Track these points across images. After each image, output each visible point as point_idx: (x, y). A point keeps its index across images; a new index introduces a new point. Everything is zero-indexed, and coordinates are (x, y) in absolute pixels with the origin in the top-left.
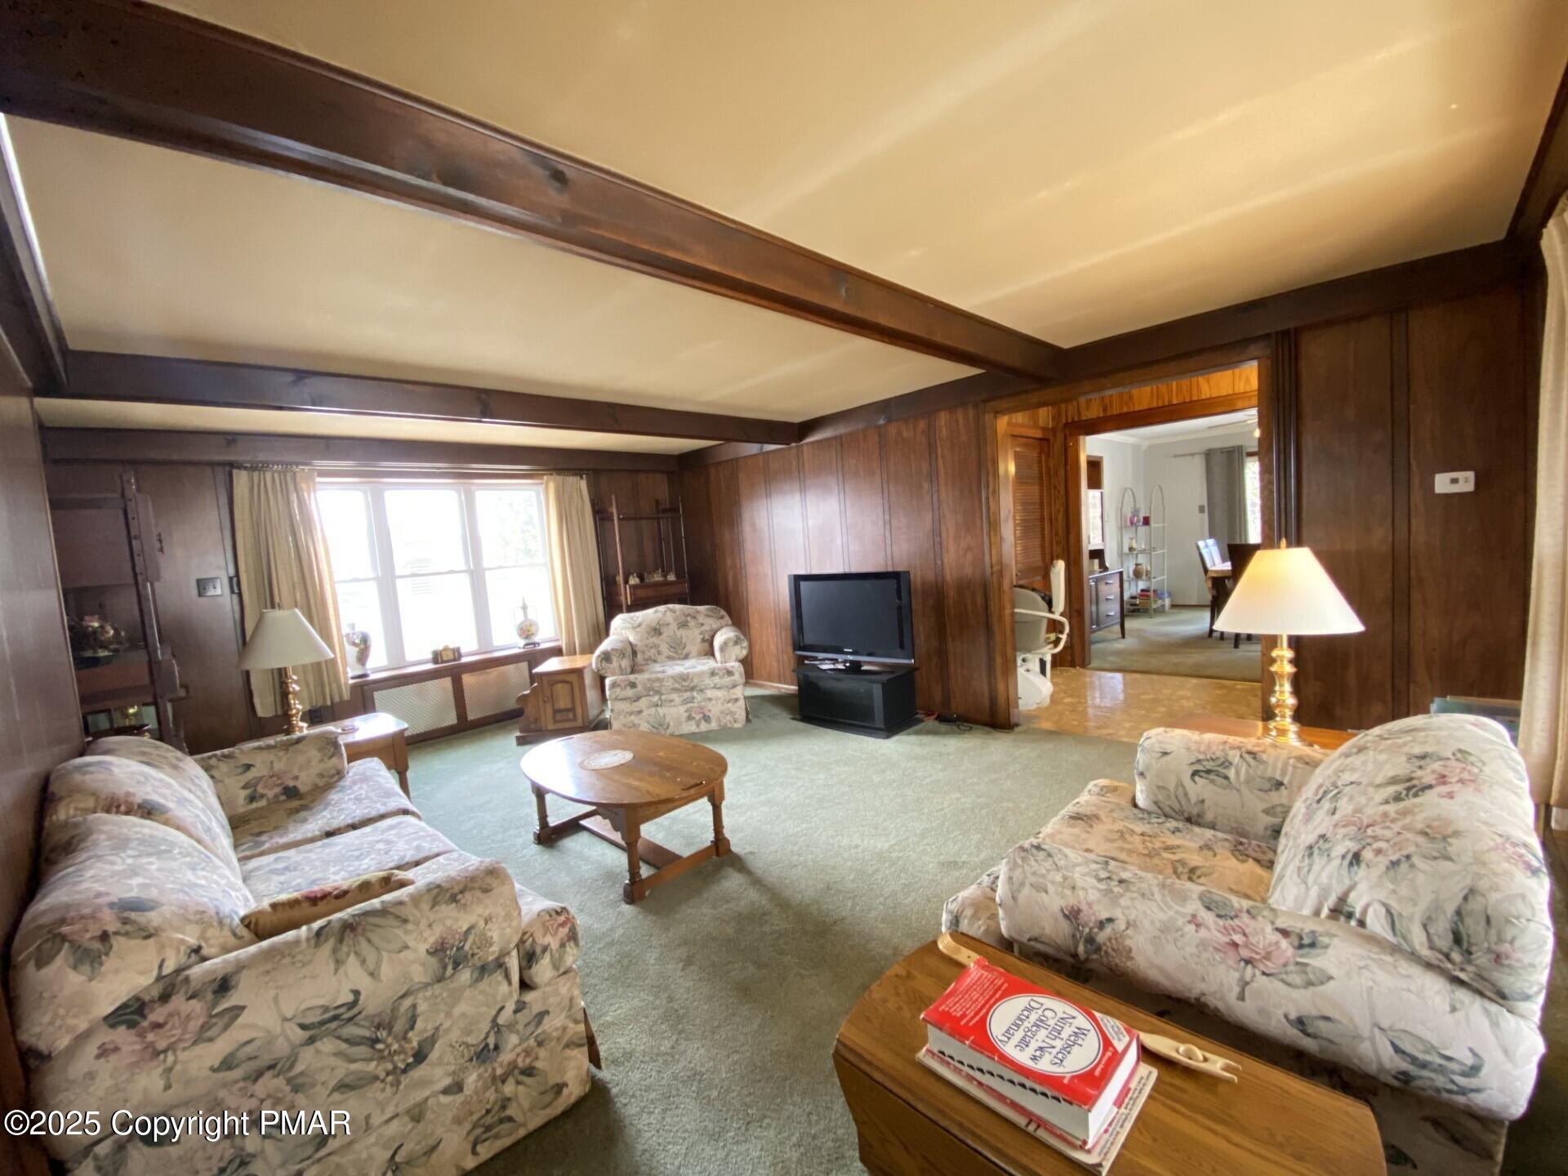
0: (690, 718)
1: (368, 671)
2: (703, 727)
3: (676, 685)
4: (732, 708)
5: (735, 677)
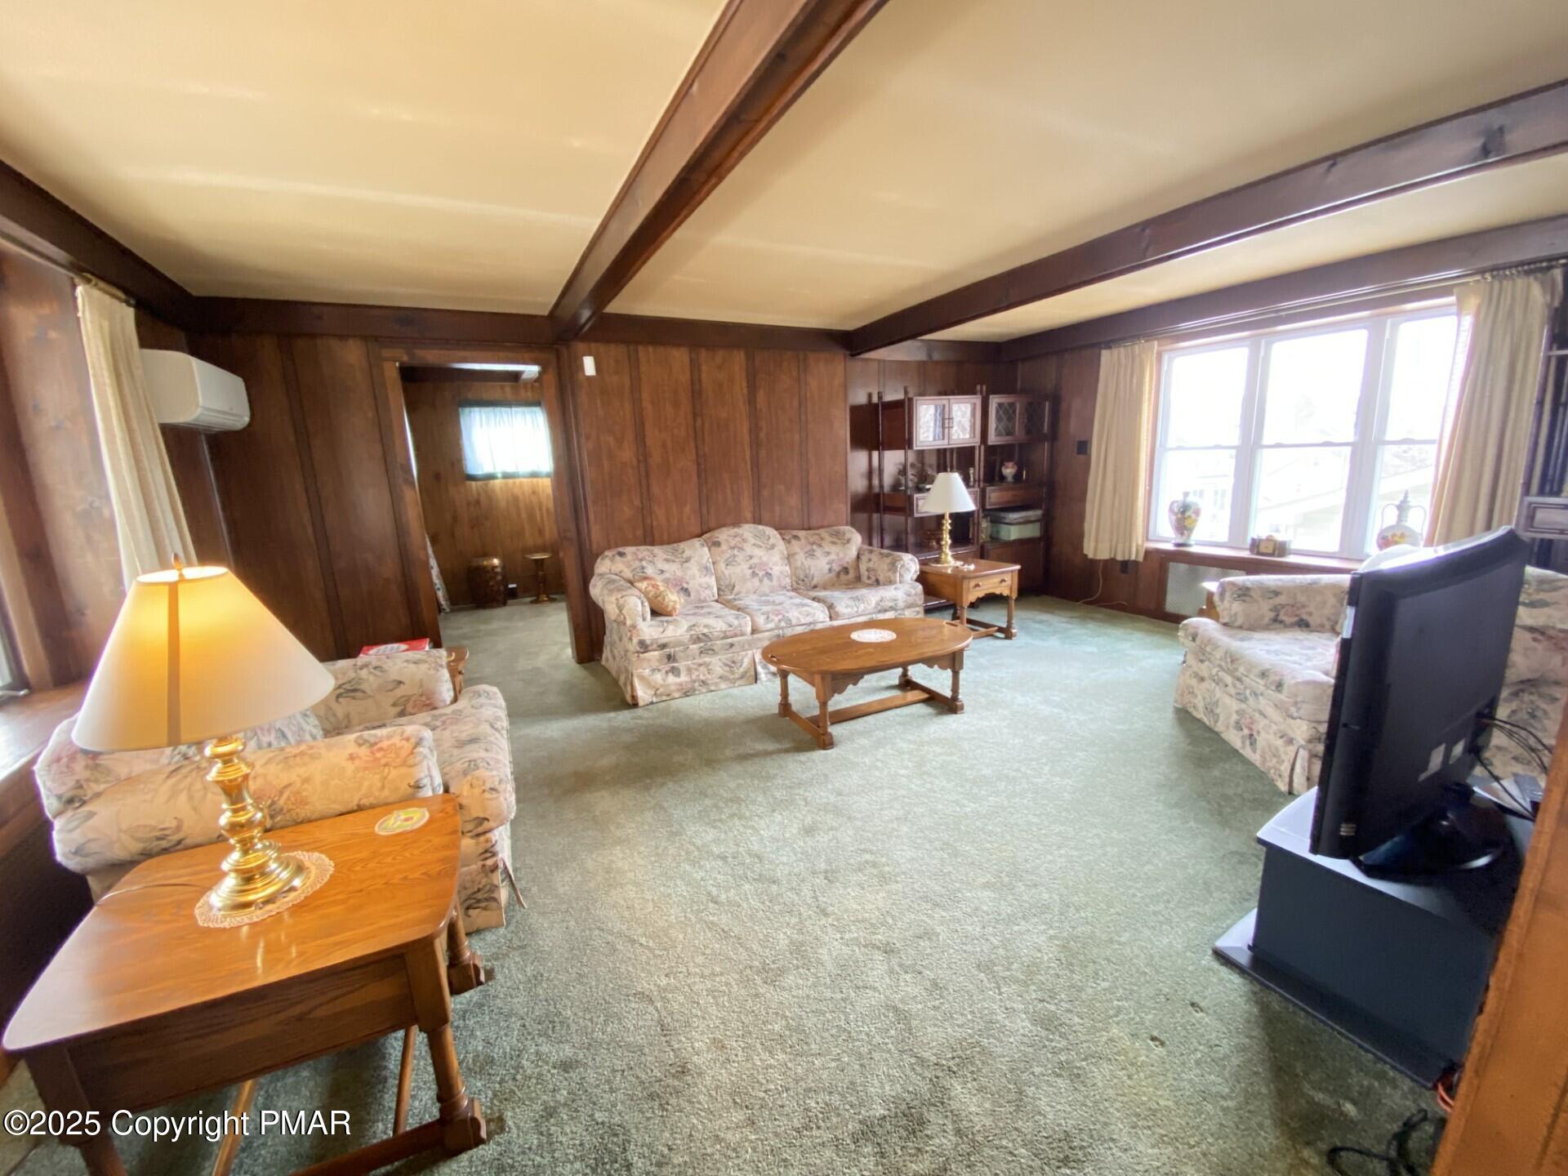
0: (1238, 726)
1: (1192, 542)
2: (1247, 752)
3: (1223, 664)
4: (1282, 749)
5: (1282, 697)
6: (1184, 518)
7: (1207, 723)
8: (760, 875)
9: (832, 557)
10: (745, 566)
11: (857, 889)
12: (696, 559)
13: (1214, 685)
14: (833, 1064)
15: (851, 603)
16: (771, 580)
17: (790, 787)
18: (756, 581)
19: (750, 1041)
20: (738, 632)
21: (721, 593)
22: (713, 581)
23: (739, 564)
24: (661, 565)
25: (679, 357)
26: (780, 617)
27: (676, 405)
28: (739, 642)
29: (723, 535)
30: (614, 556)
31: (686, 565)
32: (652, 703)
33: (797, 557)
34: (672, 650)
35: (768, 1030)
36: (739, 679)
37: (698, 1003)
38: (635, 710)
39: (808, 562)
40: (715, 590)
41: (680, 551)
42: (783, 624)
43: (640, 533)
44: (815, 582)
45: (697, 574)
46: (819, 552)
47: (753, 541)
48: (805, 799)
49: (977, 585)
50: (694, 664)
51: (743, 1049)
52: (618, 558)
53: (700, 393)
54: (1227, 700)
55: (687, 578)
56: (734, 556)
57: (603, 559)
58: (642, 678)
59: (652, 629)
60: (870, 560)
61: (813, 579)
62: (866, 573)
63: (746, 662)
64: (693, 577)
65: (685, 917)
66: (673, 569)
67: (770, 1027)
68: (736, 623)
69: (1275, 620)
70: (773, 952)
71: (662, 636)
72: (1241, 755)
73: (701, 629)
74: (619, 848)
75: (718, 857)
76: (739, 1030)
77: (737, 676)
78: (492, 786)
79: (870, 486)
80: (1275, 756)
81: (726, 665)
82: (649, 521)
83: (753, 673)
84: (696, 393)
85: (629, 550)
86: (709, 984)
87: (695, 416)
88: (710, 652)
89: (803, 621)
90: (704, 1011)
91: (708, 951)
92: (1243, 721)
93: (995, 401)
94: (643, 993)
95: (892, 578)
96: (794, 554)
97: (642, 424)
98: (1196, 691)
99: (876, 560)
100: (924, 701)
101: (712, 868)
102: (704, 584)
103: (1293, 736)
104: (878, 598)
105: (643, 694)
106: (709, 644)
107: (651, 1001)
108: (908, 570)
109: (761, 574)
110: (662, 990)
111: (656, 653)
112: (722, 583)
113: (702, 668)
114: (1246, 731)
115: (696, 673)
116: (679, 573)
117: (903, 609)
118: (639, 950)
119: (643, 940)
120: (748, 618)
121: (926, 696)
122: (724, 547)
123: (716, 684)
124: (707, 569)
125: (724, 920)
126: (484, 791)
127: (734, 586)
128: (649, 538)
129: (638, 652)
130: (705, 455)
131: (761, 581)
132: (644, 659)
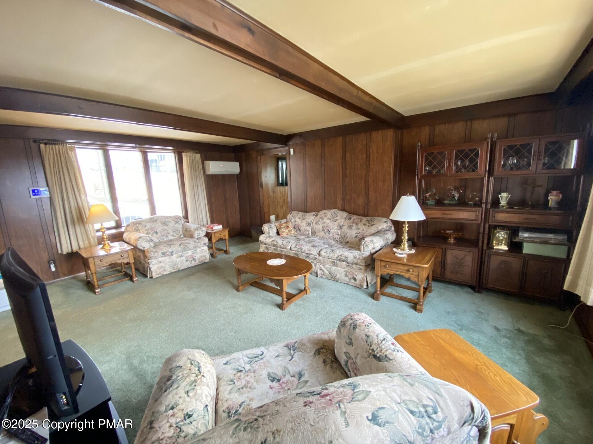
9: (360, 231)
10: (321, 226)
12: (308, 219)
16: (329, 234)
21: (312, 234)
22: (310, 229)
23: (319, 225)
24: (297, 219)
25: (318, 144)
26: (300, 247)
27: (316, 162)
31: (303, 221)
33: (344, 227)
39: (348, 231)
41: (305, 216)
43: (303, 207)
45: (305, 225)
46: (355, 227)
55: (301, 225)
56: (320, 221)
61: (347, 239)
64: (303, 226)
82: (306, 204)
84: (323, 157)
85: (294, 212)
87: (322, 165)
93: (503, 144)
102: (306, 229)
108: (367, 246)
109: (326, 230)
112: (313, 230)
116: (300, 223)
122: (319, 217)
124: (309, 224)
127: (316, 233)
131: (325, 233)
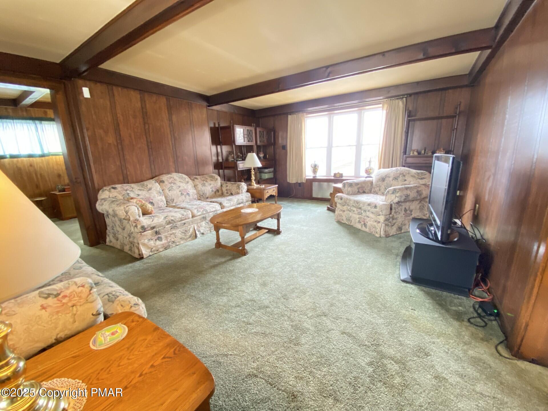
0: (359, 222)
1: (317, 176)
2: (364, 229)
3: (354, 204)
4: (376, 225)
5: (377, 210)
6: (315, 169)
7: (347, 223)
8: (259, 307)
9: (212, 186)
10: (177, 191)
11: (298, 299)
12: (155, 188)
13: (349, 212)
14: (344, 362)
15: (228, 202)
16: (189, 196)
17: (243, 272)
18: (183, 197)
19: (309, 370)
20: (187, 218)
21: (168, 203)
22: (164, 199)
23: (175, 190)
24: (137, 192)
25: (135, 96)
26: (203, 209)
27: (135, 117)
28: (188, 222)
29: (164, 177)
30: (110, 189)
31: (150, 191)
32: (150, 256)
33: (198, 186)
34: (158, 229)
35: (312, 362)
36: (188, 238)
37: (277, 366)
38: (142, 260)
39: (203, 188)
40: (165, 202)
41: (145, 185)
42: (204, 212)
43: (121, 178)
44: (207, 195)
45: (156, 195)
46: (207, 184)
47: (179, 180)
48: (253, 274)
49: (268, 192)
50: (169, 234)
51: (309, 374)
52: (112, 190)
53: (146, 113)
54: (355, 215)
55: (152, 197)
56: (172, 187)
57: (103, 191)
58: (144, 245)
59: (146, 220)
60: (227, 186)
61: (206, 194)
62: (226, 191)
63: (191, 230)
64: (154, 197)
65: (241, 335)
66: (144, 194)
67: (312, 361)
68: (185, 214)
69: (359, 192)
70: (288, 333)
71: (152, 223)
72: (361, 230)
73: (170, 218)
74: (184, 319)
75: (236, 306)
76: (302, 368)
77: (188, 237)
78: (135, 303)
79: (218, 160)
80: (374, 228)
81: (182, 233)
82: (125, 172)
83: (195, 234)
84: (145, 114)
85: (118, 186)
86: (275, 357)
87: (145, 124)
88: (175, 228)
89: (212, 211)
90: (282, 368)
91: (263, 344)
92: (361, 220)
93: (258, 130)
94: (250, 375)
95: (239, 191)
96: (197, 185)
97: (118, 125)
98: (342, 215)
99: (230, 185)
100: (267, 232)
101: (237, 312)
102: (160, 199)
103: (379, 220)
104: (237, 199)
105: (145, 252)
106: (175, 224)
107: (256, 376)
108: (244, 188)
109: (185, 194)
110: (257, 369)
111: (150, 231)
112: (168, 199)
113: (172, 236)
114: (362, 223)
115: (170, 238)
116: (147, 195)
117: (245, 203)
118: (232, 358)
119: (230, 353)
120: (190, 211)
121: (267, 231)
122: (166, 183)
123: (179, 242)
124: (160, 192)
125: (259, 329)
126: (131, 307)
127: (174, 200)
128: (126, 180)
129: (140, 232)
130: (151, 142)
131: (185, 197)
132: (144, 235)
